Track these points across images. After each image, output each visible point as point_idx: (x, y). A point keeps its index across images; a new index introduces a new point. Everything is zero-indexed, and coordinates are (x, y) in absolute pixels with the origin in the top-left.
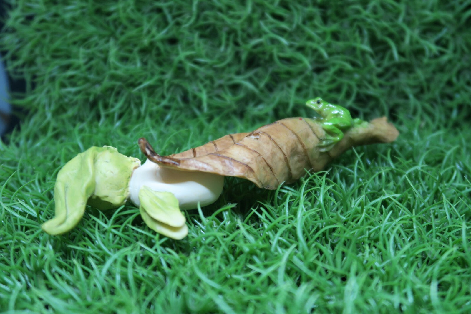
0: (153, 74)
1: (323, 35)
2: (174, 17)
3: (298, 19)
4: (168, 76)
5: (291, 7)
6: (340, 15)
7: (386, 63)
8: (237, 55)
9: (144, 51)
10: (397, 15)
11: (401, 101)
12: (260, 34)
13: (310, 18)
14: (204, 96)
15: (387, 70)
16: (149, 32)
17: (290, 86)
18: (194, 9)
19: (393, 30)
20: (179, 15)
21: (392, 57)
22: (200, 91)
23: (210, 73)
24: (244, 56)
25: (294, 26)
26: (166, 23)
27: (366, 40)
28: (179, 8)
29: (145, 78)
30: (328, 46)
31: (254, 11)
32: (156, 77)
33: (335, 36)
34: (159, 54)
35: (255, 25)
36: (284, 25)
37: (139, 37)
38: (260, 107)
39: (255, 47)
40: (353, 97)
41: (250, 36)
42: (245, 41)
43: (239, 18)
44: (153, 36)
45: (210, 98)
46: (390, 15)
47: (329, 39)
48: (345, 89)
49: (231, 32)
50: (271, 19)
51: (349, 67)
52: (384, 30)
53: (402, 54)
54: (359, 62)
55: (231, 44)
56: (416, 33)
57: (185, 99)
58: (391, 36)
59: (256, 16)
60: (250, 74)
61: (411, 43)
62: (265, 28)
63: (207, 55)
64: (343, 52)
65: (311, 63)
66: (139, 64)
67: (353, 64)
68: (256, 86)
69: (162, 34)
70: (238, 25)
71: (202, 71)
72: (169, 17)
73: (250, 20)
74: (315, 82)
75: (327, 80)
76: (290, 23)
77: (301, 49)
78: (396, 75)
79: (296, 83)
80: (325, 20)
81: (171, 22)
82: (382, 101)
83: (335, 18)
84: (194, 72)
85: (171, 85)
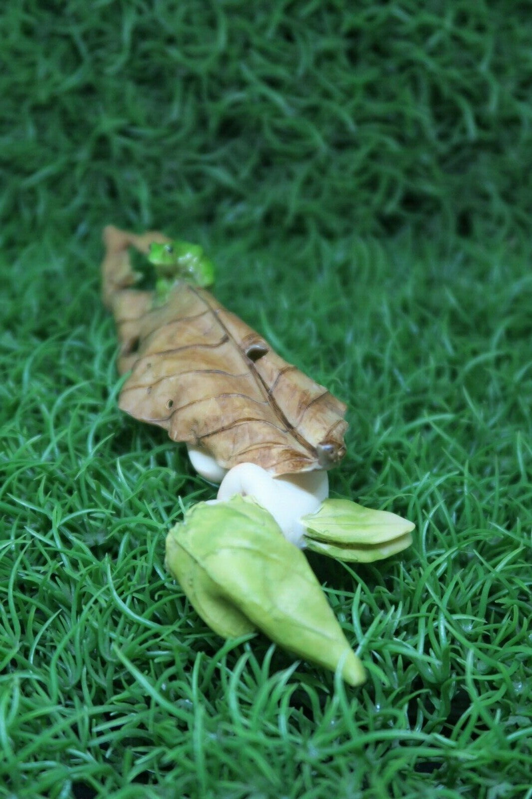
0: (55, 150)
1: (349, 93)
2: (92, 49)
3: (306, 61)
4: (83, 155)
5: (296, 34)
6: (380, 50)
7: (456, 138)
8: (202, 122)
9: (39, 109)
10: (479, 57)
11: (476, 203)
12: (242, 84)
13: (329, 56)
14: (143, 194)
15: (457, 149)
16: (49, 76)
17: (290, 176)
18: (126, 35)
19: (468, 84)
20: (100, 46)
21: (464, 131)
22: (136, 183)
23: (155, 151)
24: (214, 123)
25: (300, 71)
26: (78, 60)
27: (425, 95)
28: (100, 33)
29: (43, 162)
30: (359, 108)
31: (231, 40)
32: (62, 159)
33: (371, 90)
34: (64, 113)
35: (233, 67)
36: (281, 72)
37: (31, 83)
38: (241, 208)
39: (236, 105)
40: (399, 195)
41: (223, 85)
42: (214, 97)
43: (204, 56)
44: (56, 85)
45: (155, 193)
46: (467, 56)
47: (359, 98)
48: (384, 184)
49: (191, 79)
50: (257, 58)
51: (393, 146)
52: (453, 82)
53: (482, 124)
54: (410, 132)
55: (191, 98)
56: (511, 86)
57: (113, 193)
58: (467, 94)
59: (235, 51)
60: (222, 152)
61: (501, 105)
62: (248, 74)
63: (150, 122)
64: (384, 120)
65: (326, 139)
66: (31, 131)
67: (401, 139)
68: (234, 173)
69: (73, 81)
70: (202, 67)
71: (139, 149)
72: (83, 48)
73: (224, 59)
74: (334, 171)
75: (354, 167)
76: (293, 64)
77: (313, 112)
78: (473, 159)
79: (302, 170)
80: (353, 57)
81: (87, 58)
82: (447, 205)
83: (372, 56)
84: (126, 151)
85: (87, 172)
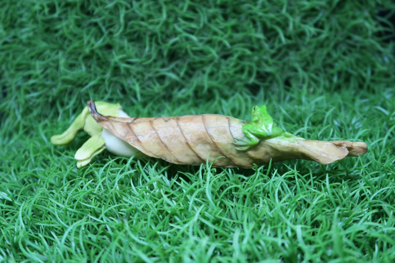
0: (96, 75)
1: (224, 30)
2: (107, 28)
3: (204, 19)
4: (108, 75)
5: (198, 10)
6: (237, 12)
7: (277, 45)
8: (160, 52)
9: (87, 58)
10: (281, 8)
11: (291, 74)
12: (176, 34)
13: (214, 17)
14: (137, 88)
15: (279, 50)
16: (89, 42)
17: (204, 72)
18: (122, 20)
19: (279, 19)
20: (111, 27)
21: (280, 41)
22: (134, 84)
23: (141, 69)
24: (165, 53)
25: (201, 25)
26: (102, 34)
27: (260, 29)
28: (111, 21)
29: (90, 79)
30: (231, 37)
31: (169, 16)
32: (99, 78)
33: (235, 29)
34: (99, 59)
35: (171, 27)
36: (193, 25)
37: (81, 47)
38: (183, 91)
39: (174, 44)
40: (254, 75)
41: (168, 37)
42: (164, 42)
43: (158, 23)
44: (93, 45)
45: (143, 88)
46: (276, 8)
47: (229, 32)
48: (247, 69)
49: (153, 35)
50: (182, 22)
51: (248, 52)
52: (272, 20)
53: (288, 37)
54: (256, 46)
55: (154, 44)
56: (298, 20)
57: (124, 91)
58: (278, 24)
59: (171, 20)
60: (172, 66)
61: (294, 28)
62: (179, 30)
63: (136, 56)
64: (243, 41)
65: (218, 53)
66: (84, 68)
67: (252, 50)
68: (178, 75)
69: (99, 43)
70: (157, 29)
71: (134, 69)
72: (104, 29)
73: (166, 24)
74: (223, 67)
75: (232, 64)
76: (198, 22)
77: (209, 42)
78: (286, 54)
79: (208, 69)
80: (226, 17)
81: (106, 33)
82: (278, 76)
83: (234, 15)
84: (127, 70)
85: (111, 82)
